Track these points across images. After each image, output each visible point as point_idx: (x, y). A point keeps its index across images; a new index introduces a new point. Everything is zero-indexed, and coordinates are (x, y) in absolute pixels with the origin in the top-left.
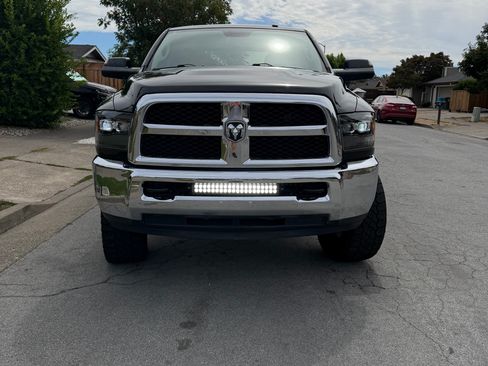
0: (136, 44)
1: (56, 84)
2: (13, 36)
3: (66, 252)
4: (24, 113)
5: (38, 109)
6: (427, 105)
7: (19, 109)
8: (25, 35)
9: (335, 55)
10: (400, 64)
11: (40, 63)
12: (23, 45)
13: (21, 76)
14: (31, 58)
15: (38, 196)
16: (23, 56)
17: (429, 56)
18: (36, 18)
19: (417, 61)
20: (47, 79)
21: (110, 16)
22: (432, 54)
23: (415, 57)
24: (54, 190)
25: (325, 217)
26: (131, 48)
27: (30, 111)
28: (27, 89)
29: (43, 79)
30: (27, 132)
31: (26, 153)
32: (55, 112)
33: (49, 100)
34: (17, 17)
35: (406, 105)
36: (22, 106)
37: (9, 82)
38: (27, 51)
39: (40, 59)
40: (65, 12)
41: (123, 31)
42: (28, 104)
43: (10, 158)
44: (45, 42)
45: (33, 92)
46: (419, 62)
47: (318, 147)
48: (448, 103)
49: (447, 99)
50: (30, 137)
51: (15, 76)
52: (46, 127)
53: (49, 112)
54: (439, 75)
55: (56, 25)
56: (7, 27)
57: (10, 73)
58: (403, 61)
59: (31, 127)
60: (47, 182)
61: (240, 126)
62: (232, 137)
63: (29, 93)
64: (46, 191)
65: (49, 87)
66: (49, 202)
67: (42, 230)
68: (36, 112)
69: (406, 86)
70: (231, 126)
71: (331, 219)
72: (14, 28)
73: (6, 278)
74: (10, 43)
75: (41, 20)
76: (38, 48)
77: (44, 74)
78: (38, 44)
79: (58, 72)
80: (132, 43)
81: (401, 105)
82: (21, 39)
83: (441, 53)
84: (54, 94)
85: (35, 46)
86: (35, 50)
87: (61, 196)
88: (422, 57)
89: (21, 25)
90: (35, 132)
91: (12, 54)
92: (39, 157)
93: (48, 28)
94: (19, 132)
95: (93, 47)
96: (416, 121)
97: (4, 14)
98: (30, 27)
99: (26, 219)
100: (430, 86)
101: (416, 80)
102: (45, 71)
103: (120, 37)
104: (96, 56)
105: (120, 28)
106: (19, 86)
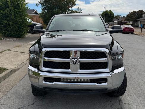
0: (47, 11)
1: (23, 25)
2: (10, 10)
3: (22, 90)
4: (14, 33)
5: (17, 32)
6: (137, 27)
7: (12, 32)
8: (13, 10)
9: (109, 11)
10: (129, 14)
11: (18, 18)
12: (13, 13)
13: (13, 22)
14: (15, 17)
15: (16, 65)
16: (13, 16)
17: (138, 11)
18: (17, 4)
19: (134, 13)
20: (20, 23)
21: (39, 3)
22: (139, 10)
23: (134, 11)
24: (21, 62)
25: (106, 89)
26: (46, 12)
27: (15, 33)
28: (14, 26)
29: (19, 23)
30: (15, 39)
31: (13, 48)
32: (23, 33)
33: (21, 29)
34: (11, 4)
35: (131, 28)
36: (13, 31)
37: (9, 24)
38: (14, 15)
39: (18, 17)
40: (26, 2)
41: (43, 7)
42: (15, 31)
43: (8, 50)
44: (20, 12)
45: (16, 27)
46: (135, 13)
47: (104, 65)
48: (144, 26)
49: (143, 25)
50: (15, 41)
51: (11, 23)
52: (20, 37)
53: (21, 33)
54: (141, 17)
55: (23, 6)
56: (8, 7)
57: (9, 21)
58: (130, 13)
59: (16, 38)
60: (19, 59)
61: (76, 59)
62: (73, 63)
63: (15, 27)
64: (18, 62)
65: (21, 25)
66: (19, 67)
67: (15, 79)
68: (17, 33)
69: (130, 21)
70: (73, 59)
71: (108, 90)
72: (10, 8)
73: (2, 101)
74: (9, 12)
75: (18, 5)
76: (18, 13)
77: (19, 21)
78: (17, 12)
79: (24, 21)
80: (46, 11)
81: (129, 28)
82: (12, 11)
83: (142, 10)
84: (22, 27)
85: (17, 13)
86: (17, 14)
87: (23, 65)
88: (136, 11)
89: (12, 7)
90: (17, 39)
91: (10, 16)
92: (18, 49)
93: (21, 8)
94: (12, 39)
95: (35, 10)
96: (134, 33)
97: (7, 4)
98: (15, 7)
99: (11, 74)
100: (138, 20)
101: (134, 19)
102: (20, 21)
103: (42, 9)
104: (36, 13)
105: (42, 6)
106: (12, 25)
